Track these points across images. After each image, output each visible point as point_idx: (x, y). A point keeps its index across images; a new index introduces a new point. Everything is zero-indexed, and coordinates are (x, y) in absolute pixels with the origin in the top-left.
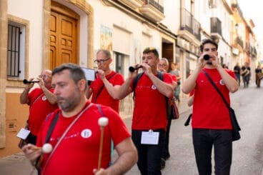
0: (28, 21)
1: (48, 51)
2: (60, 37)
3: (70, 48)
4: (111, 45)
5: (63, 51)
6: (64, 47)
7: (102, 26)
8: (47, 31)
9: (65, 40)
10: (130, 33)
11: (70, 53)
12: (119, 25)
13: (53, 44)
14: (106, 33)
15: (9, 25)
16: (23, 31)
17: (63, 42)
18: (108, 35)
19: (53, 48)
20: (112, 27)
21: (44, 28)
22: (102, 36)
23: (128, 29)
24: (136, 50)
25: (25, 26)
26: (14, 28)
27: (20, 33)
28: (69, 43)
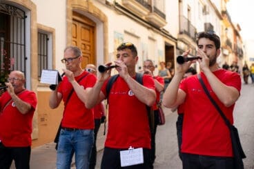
0: (53, 27)
2: (80, 43)
3: (88, 52)
6: (84, 51)
7: (115, 32)
8: (70, 38)
9: (84, 44)
10: (138, 37)
11: (88, 55)
12: (129, 31)
14: (118, 38)
15: (38, 33)
16: (50, 37)
17: (83, 46)
18: (120, 40)
20: (123, 33)
21: (67, 35)
22: (115, 41)
23: (136, 34)
24: (143, 52)
25: (52, 33)
26: (42, 36)
27: (48, 39)
28: (88, 48)
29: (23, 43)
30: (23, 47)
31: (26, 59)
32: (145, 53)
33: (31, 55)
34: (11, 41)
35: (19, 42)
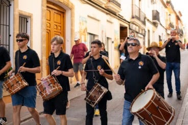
0: (32, 14)
1: (45, 33)
2: (53, 24)
3: (60, 31)
4: (86, 29)
5: (55, 33)
6: (55, 30)
7: (80, 17)
8: (44, 20)
9: (56, 25)
10: (98, 21)
11: (59, 34)
12: (92, 16)
13: (49, 28)
14: (83, 21)
15: (20, 17)
16: (29, 20)
17: (55, 27)
18: (84, 23)
19: (48, 31)
20: (87, 17)
21: (42, 18)
22: (80, 23)
23: (97, 18)
24: (103, 31)
25: (30, 17)
26: (23, 19)
27: (27, 22)
28: (59, 28)
29: (8, 24)
30: (8, 27)
31: (10, 36)
32: (104, 33)
33: (14, 33)
35: (5, 24)
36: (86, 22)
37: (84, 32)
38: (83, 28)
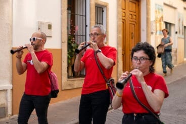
0: (108, 2)
1: (121, 23)
2: (128, 13)
3: (135, 21)
4: (162, 17)
5: (130, 22)
6: (131, 20)
7: (156, 4)
8: (120, 10)
9: (131, 15)
10: (175, 8)
11: (135, 23)
12: (168, 3)
13: (124, 18)
14: (159, 9)
15: (96, 7)
16: (105, 10)
17: (130, 16)
18: (160, 11)
19: (124, 21)
20: (163, 4)
21: (118, 7)
22: (156, 12)
23: (174, 6)
24: (179, 20)
25: (106, 6)
26: (99, 8)
27: (103, 11)
28: (134, 17)
29: (84, 14)
30: (84, 17)
31: (86, 26)
32: (181, 21)
33: (90, 23)
34: (76, 13)
35: (81, 14)
36: (162, 10)
37: (160, 21)
38: (159, 16)
